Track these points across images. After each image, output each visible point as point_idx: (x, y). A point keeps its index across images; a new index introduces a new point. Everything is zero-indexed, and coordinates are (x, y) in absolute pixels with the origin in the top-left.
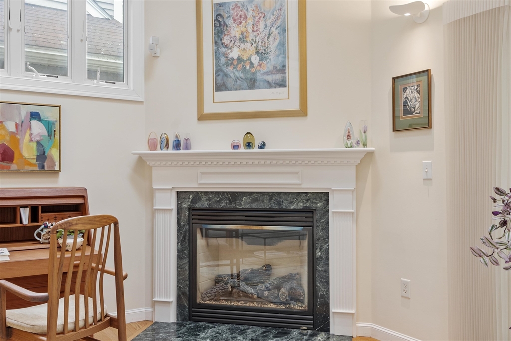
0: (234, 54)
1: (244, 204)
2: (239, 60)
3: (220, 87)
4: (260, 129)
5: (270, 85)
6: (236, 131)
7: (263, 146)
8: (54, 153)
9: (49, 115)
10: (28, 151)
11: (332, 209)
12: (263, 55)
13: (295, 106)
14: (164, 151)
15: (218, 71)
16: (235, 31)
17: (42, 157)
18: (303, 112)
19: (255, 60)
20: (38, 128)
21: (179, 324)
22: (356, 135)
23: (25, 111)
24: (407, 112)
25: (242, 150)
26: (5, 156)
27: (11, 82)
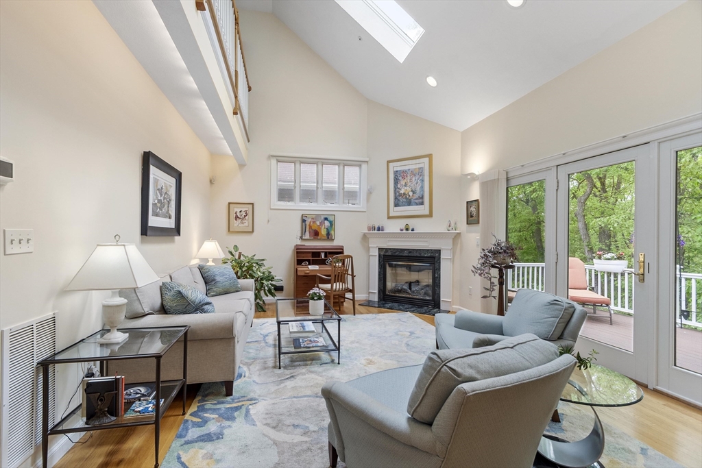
0: (402, 192)
1: (406, 254)
2: (404, 194)
3: (396, 205)
4: (411, 222)
5: (417, 204)
6: (402, 223)
7: (413, 230)
8: (332, 232)
9: (331, 218)
10: (323, 232)
11: (442, 257)
12: (414, 192)
14: (374, 232)
15: (396, 198)
16: (403, 182)
17: (328, 234)
18: (430, 215)
19: (411, 194)
20: (327, 223)
21: (378, 302)
22: (452, 225)
23: (323, 217)
24: (472, 216)
25: (404, 231)
26: (316, 234)
27: (318, 207)
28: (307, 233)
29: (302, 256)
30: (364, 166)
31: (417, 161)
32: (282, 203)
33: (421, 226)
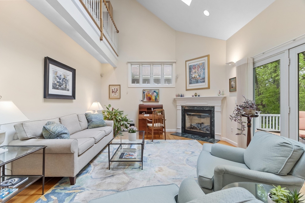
0: (193, 76)
1: (195, 109)
2: (194, 77)
3: (190, 83)
4: (198, 92)
5: (201, 82)
6: (193, 93)
7: (199, 96)
8: (158, 98)
9: (157, 91)
10: (153, 98)
11: (215, 110)
12: (199, 76)
13: (207, 86)
14: (179, 97)
15: (190, 80)
16: (194, 71)
17: (156, 99)
18: (209, 88)
19: (198, 77)
20: (155, 94)
21: (182, 133)
22: (221, 92)
23: (153, 91)
24: (232, 87)
25: (194, 97)
26: (150, 99)
27: (152, 85)
28: (146, 98)
29: (142, 110)
30: (174, 65)
31: (202, 59)
32: (133, 84)
33: (204, 94)
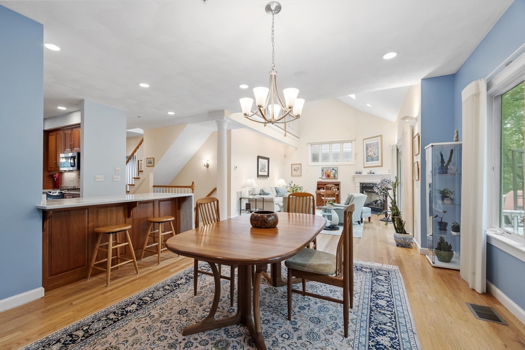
0: (369, 154)
1: (371, 185)
3: (367, 161)
4: (373, 170)
5: (376, 160)
6: (368, 170)
7: (374, 173)
8: (336, 175)
9: (336, 169)
10: (332, 175)
12: (375, 155)
13: (380, 165)
14: (357, 174)
15: (367, 157)
16: (370, 150)
17: (334, 176)
18: (382, 166)
19: (373, 155)
20: (334, 171)
23: (332, 169)
25: (370, 174)
26: (328, 176)
27: (330, 163)
28: (324, 176)
29: (320, 186)
30: (353, 142)
31: (376, 138)
32: (314, 163)
33: (378, 171)
